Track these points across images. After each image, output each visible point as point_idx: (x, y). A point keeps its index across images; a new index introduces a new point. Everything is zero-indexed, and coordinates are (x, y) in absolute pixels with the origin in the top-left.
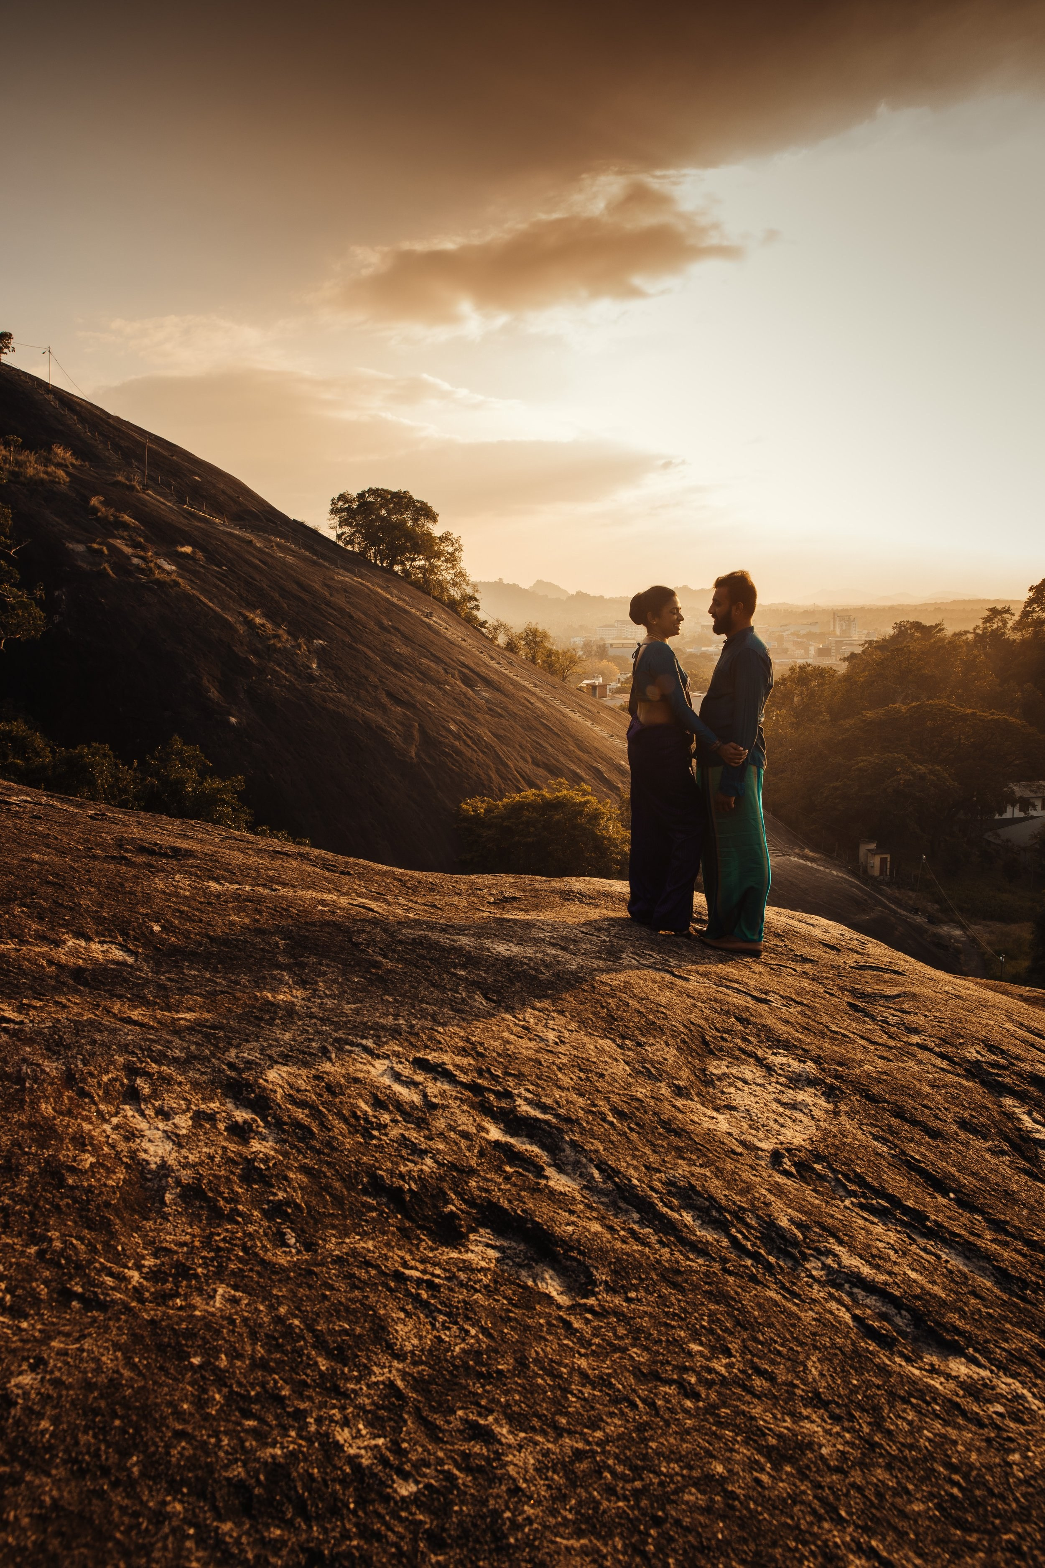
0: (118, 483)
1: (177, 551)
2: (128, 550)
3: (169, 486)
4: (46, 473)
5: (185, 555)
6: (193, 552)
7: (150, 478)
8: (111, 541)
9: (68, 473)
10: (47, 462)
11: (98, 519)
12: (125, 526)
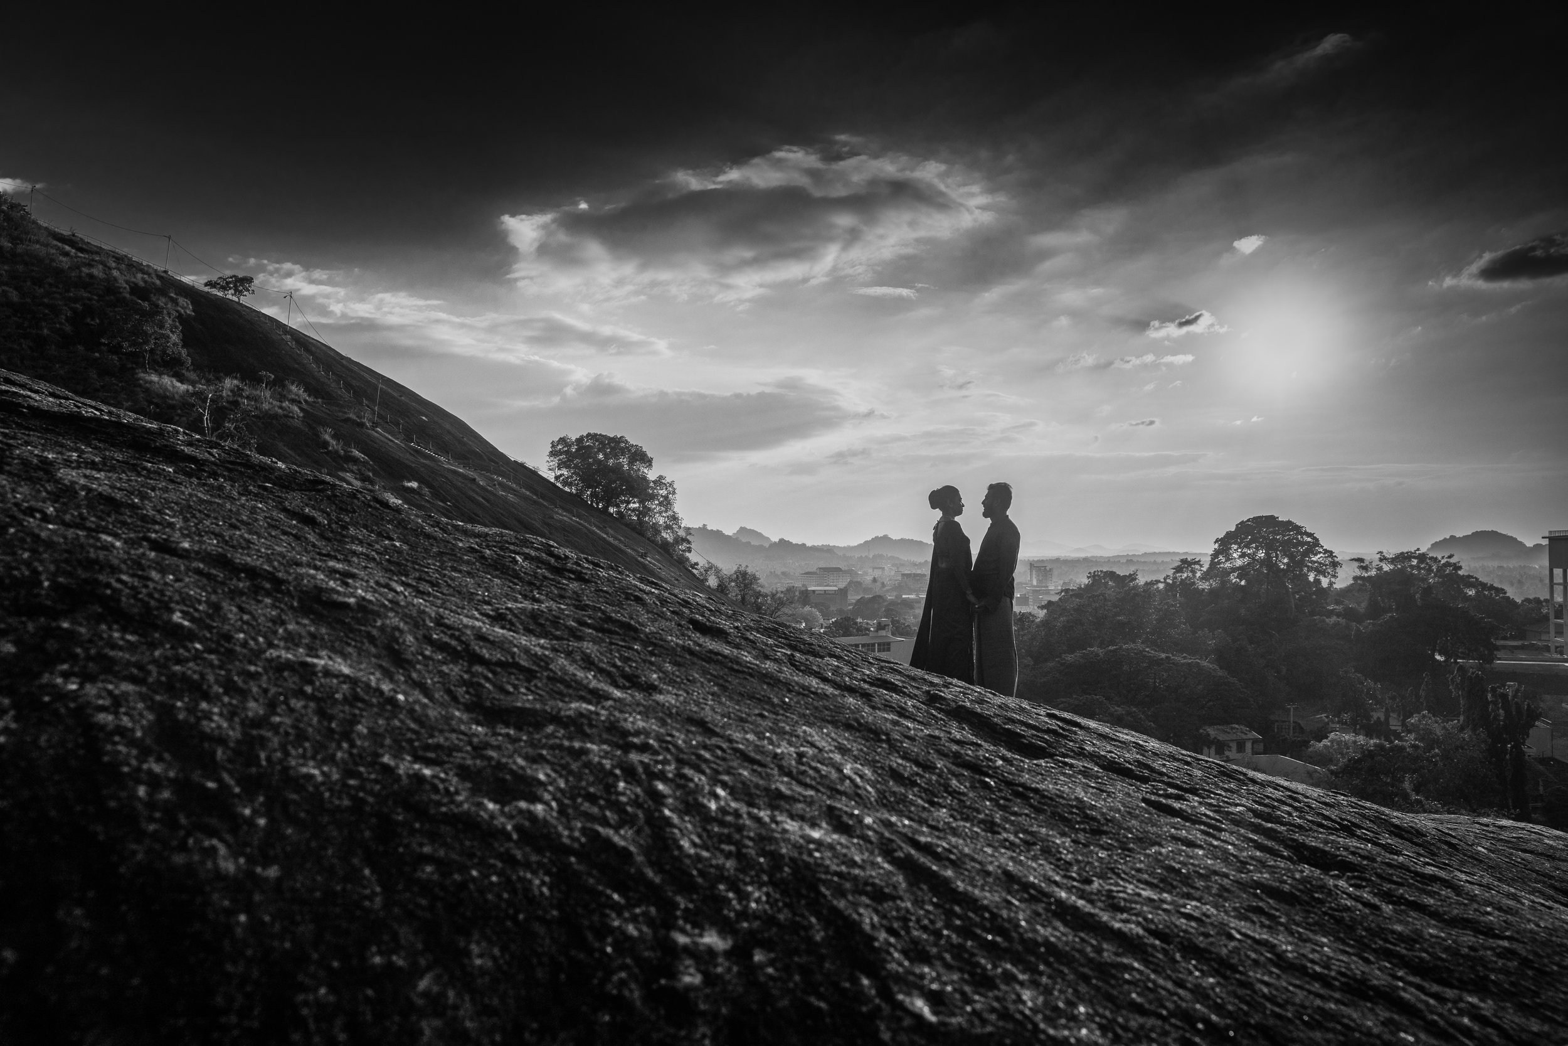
0: (348, 420)
1: (403, 486)
2: (357, 483)
3: (398, 424)
4: (281, 407)
5: (412, 490)
6: (419, 487)
7: (380, 416)
8: (341, 474)
9: (302, 409)
10: (282, 398)
11: (328, 453)
12: (355, 460)
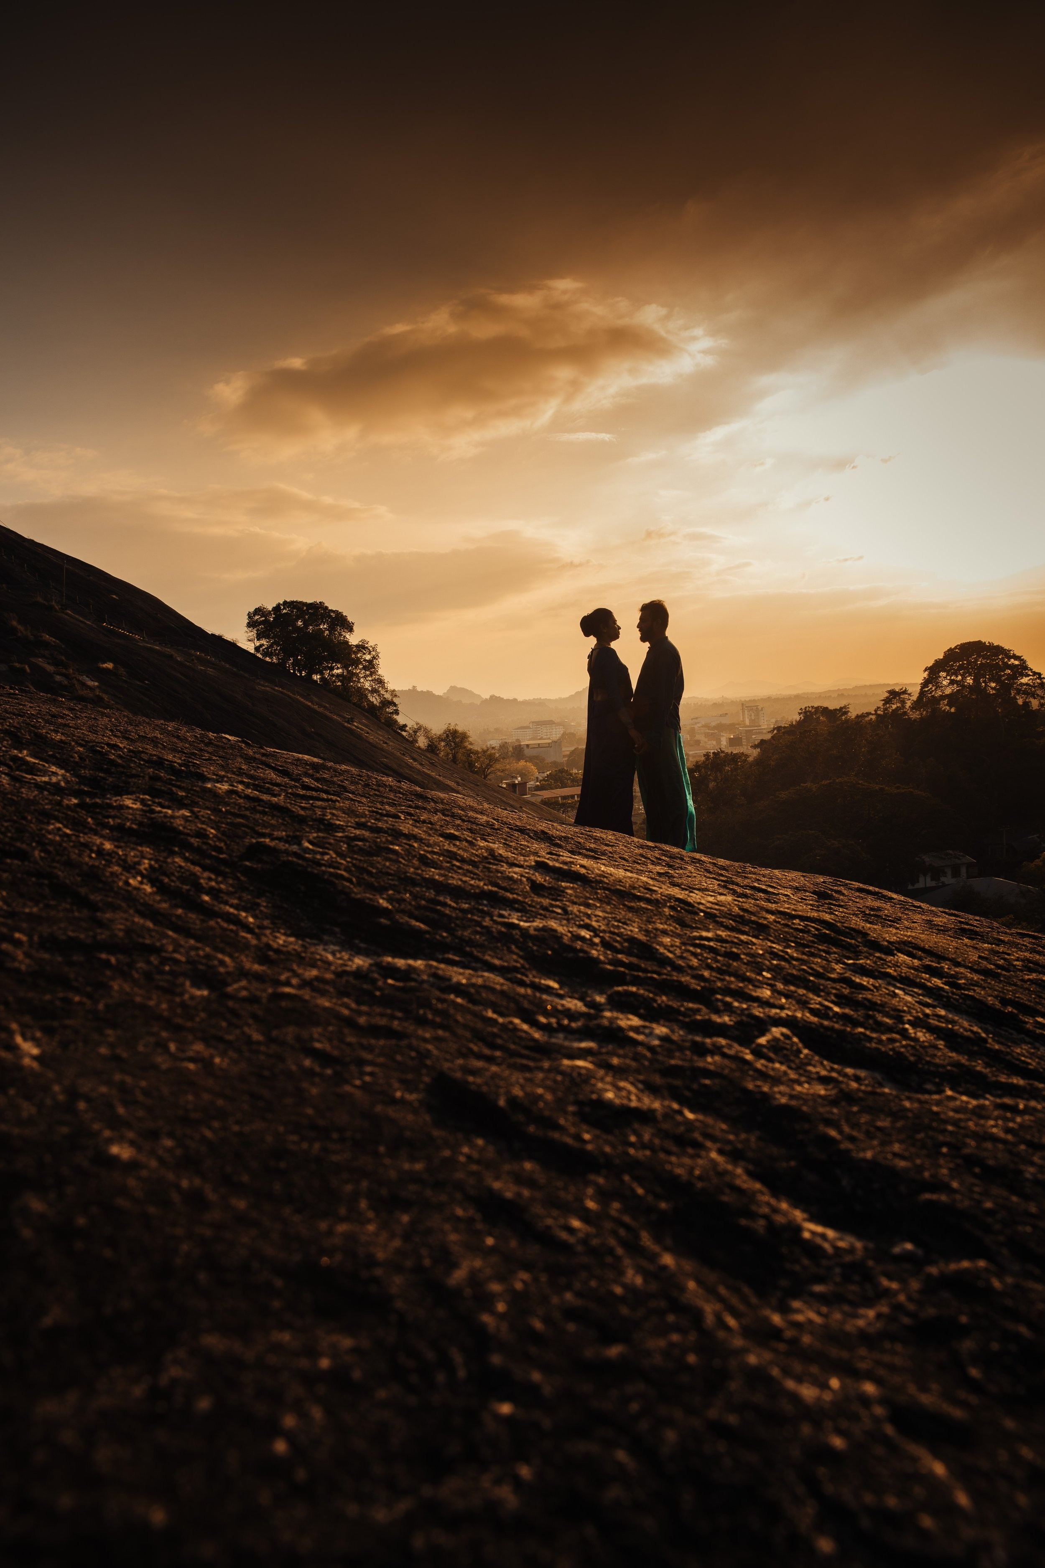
2: (50, 668)
3: (87, 605)
7: (69, 598)
8: (33, 660)
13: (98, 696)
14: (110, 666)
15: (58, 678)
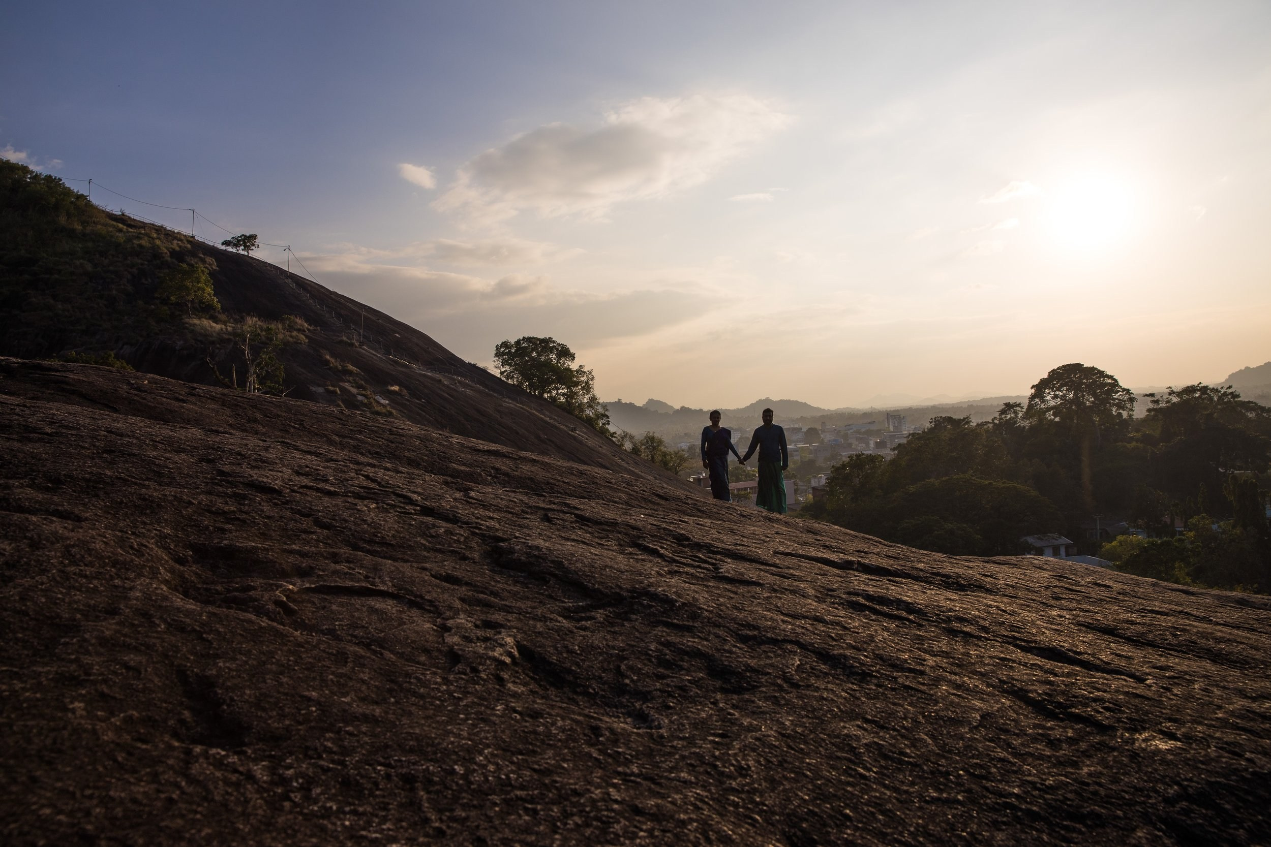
0: (342, 342)
1: (388, 390)
2: (354, 391)
3: (379, 342)
4: (291, 336)
5: (394, 392)
6: (400, 390)
7: (364, 337)
8: (341, 384)
9: (307, 337)
10: (291, 328)
11: (330, 369)
12: (350, 373)
13: (388, 411)
14: (396, 388)
15: (360, 398)
